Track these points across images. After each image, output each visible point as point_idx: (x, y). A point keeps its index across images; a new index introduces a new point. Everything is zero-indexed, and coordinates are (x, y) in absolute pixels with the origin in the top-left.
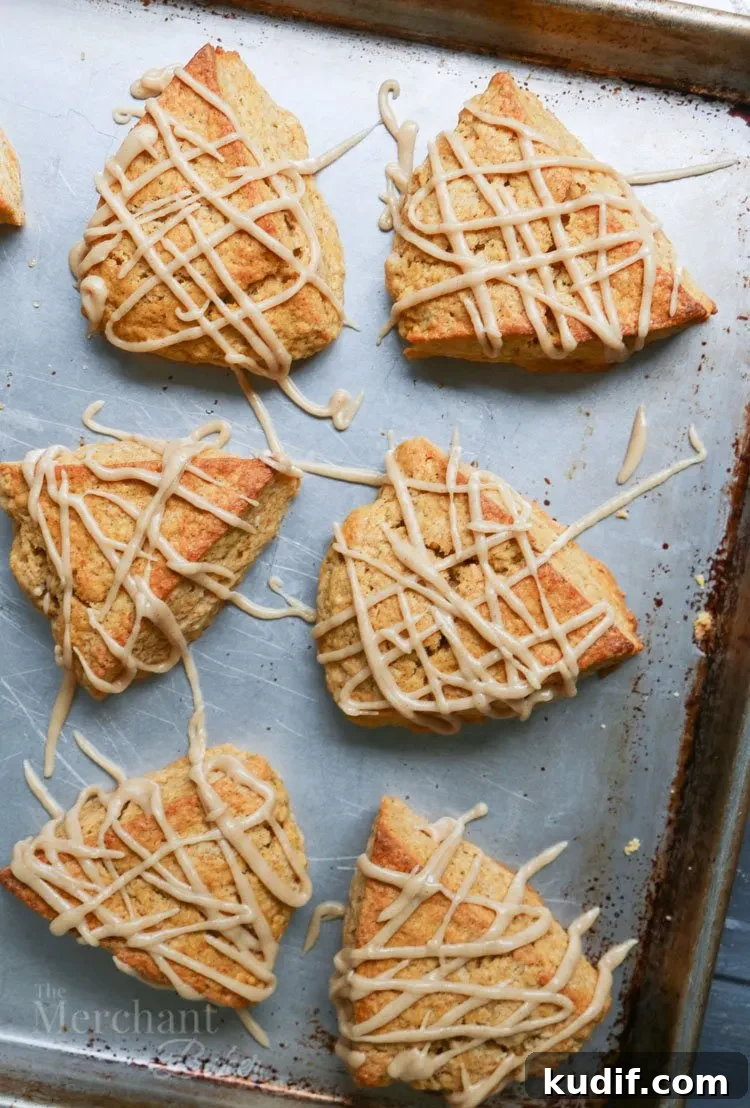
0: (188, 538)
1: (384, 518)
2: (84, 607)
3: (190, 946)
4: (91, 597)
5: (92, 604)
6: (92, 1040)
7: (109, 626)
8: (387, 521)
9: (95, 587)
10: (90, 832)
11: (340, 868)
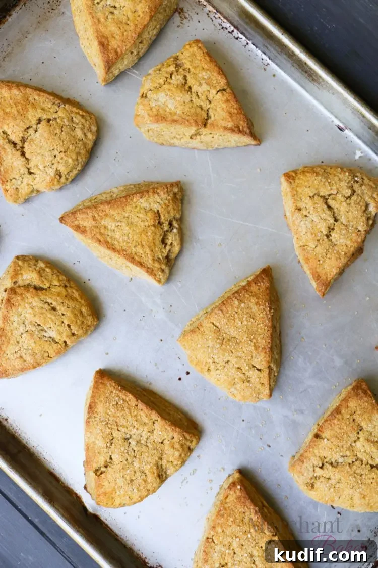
0: (105, 211)
1: (36, 179)
2: (160, 211)
3: (200, 70)
4: (153, 213)
5: (156, 211)
6: (266, 65)
7: (155, 199)
8: (36, 178)
9: (150, 215)
10: (211, 134)
11: (137, 72)
